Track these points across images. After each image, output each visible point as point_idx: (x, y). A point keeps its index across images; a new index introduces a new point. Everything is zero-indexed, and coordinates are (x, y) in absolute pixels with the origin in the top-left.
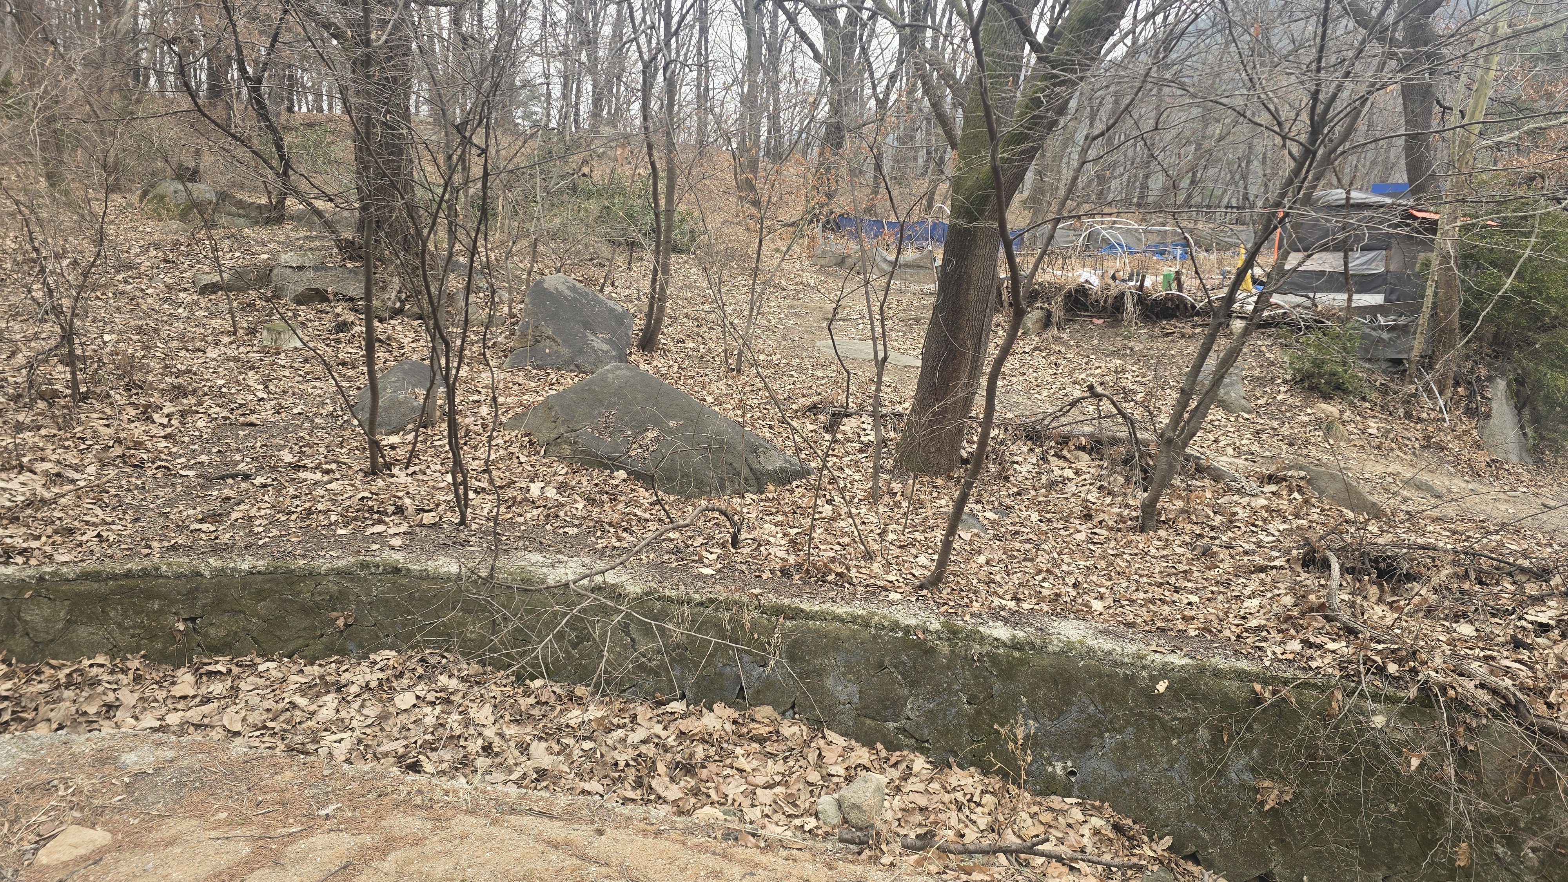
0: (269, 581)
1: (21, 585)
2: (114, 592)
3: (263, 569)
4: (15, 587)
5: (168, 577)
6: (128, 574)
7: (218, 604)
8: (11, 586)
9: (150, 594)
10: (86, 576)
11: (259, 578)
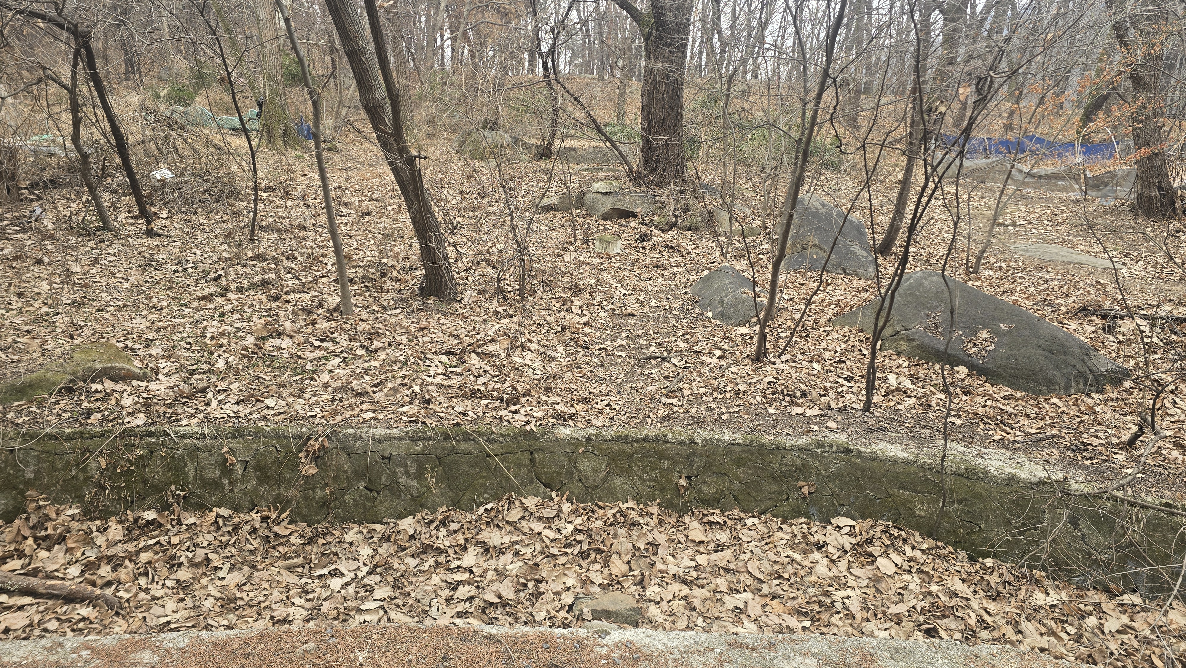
0: (746, 451)
1: (576, 443)
2: (637, 452)
3: (741, 441)
4: (573, 444)
5: (672, 443)
6: (646, 439)
7: (709, 467)
8: (570, 443)
9: (662, 456)
10: (618, 438)
11: (738, 448)
